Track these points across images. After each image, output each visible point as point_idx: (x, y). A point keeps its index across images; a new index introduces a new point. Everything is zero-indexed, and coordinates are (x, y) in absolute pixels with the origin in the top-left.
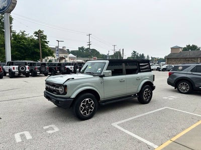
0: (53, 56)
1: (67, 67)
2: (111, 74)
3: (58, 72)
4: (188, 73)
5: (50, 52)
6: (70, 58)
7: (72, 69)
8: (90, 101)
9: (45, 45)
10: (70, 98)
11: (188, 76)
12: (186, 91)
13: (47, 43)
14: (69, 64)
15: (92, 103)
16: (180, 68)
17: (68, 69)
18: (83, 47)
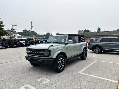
0: (7, 35)
1: (21, 42)
2: (72, 42)
3: (15, 45)
4: (99, 42)
5: (5, 33)
6: (18, 36)
7: (24, 43)
8: (63, 59)
9: (2, 28)
10: (52, 58)
11: (99, 44)
12: (98, 52)
13: (3, 27)
14: (22, 40)
15: (63, 61)
16: (94, 40)
17: (21, 43)
18: (25, 30)
